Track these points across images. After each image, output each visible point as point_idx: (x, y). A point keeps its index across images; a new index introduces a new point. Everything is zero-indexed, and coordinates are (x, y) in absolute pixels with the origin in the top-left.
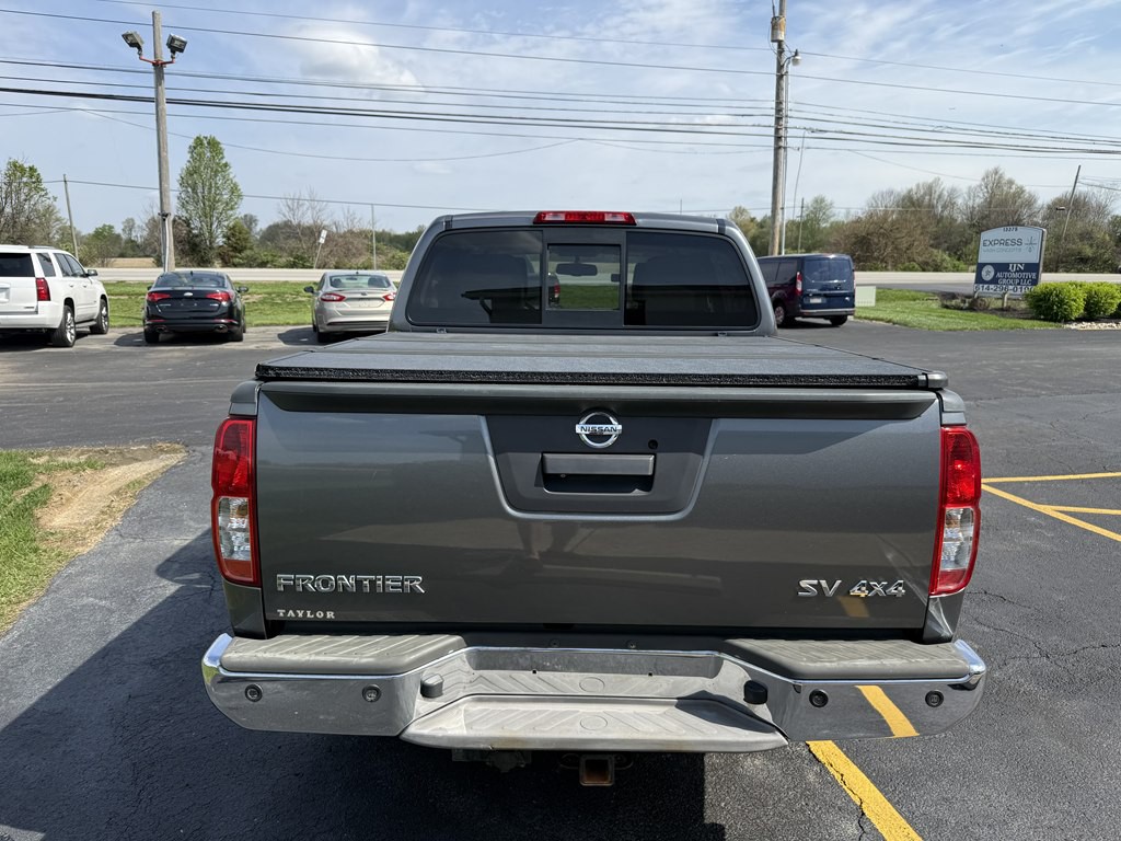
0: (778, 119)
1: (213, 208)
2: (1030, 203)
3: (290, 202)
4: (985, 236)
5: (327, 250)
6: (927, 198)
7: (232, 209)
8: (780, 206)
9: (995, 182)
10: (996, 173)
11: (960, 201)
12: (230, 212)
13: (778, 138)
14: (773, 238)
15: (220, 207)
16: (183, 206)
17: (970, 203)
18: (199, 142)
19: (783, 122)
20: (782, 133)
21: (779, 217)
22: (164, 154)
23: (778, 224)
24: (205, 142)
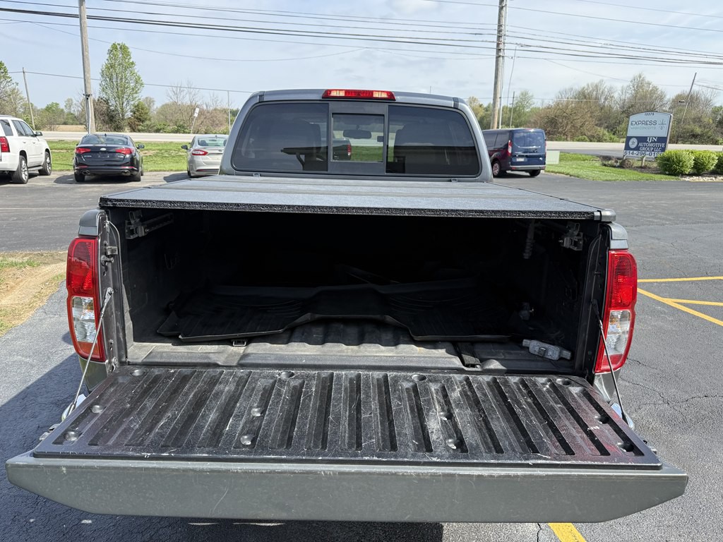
0: (499, 37)
1: (123, 93)
2: (661, 98)
3: (174, 89)
4: (633, 118)
5: (200, 121)
6: (595, 93)
7: (136, 93)
8: (498, 96)
9: (639, 83)
10: (640, 77)
11: (616, 95)
12: (135, 95)
13: (499, 50)
14: (494, 117)
15: (128, 91)
16: (103, 90)
17: (623, 97)
18: (114, 47)
19: (502, 39)
20: (501, 46)
21: (498, 103)
22: (86, 53)
23: (497, 108)
24: (118, 47)
